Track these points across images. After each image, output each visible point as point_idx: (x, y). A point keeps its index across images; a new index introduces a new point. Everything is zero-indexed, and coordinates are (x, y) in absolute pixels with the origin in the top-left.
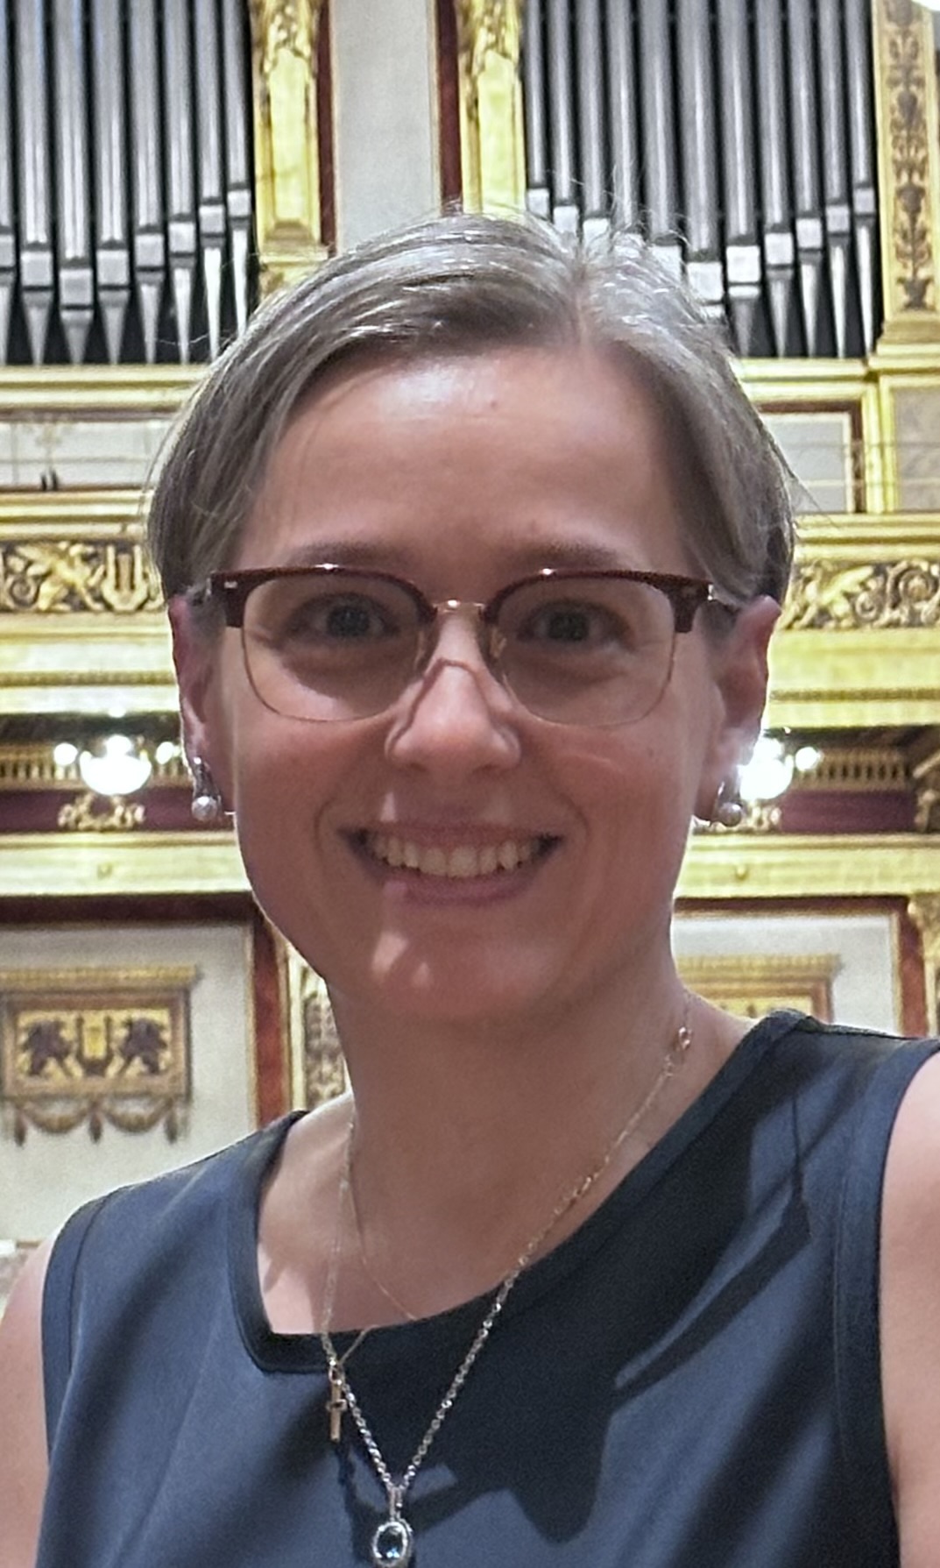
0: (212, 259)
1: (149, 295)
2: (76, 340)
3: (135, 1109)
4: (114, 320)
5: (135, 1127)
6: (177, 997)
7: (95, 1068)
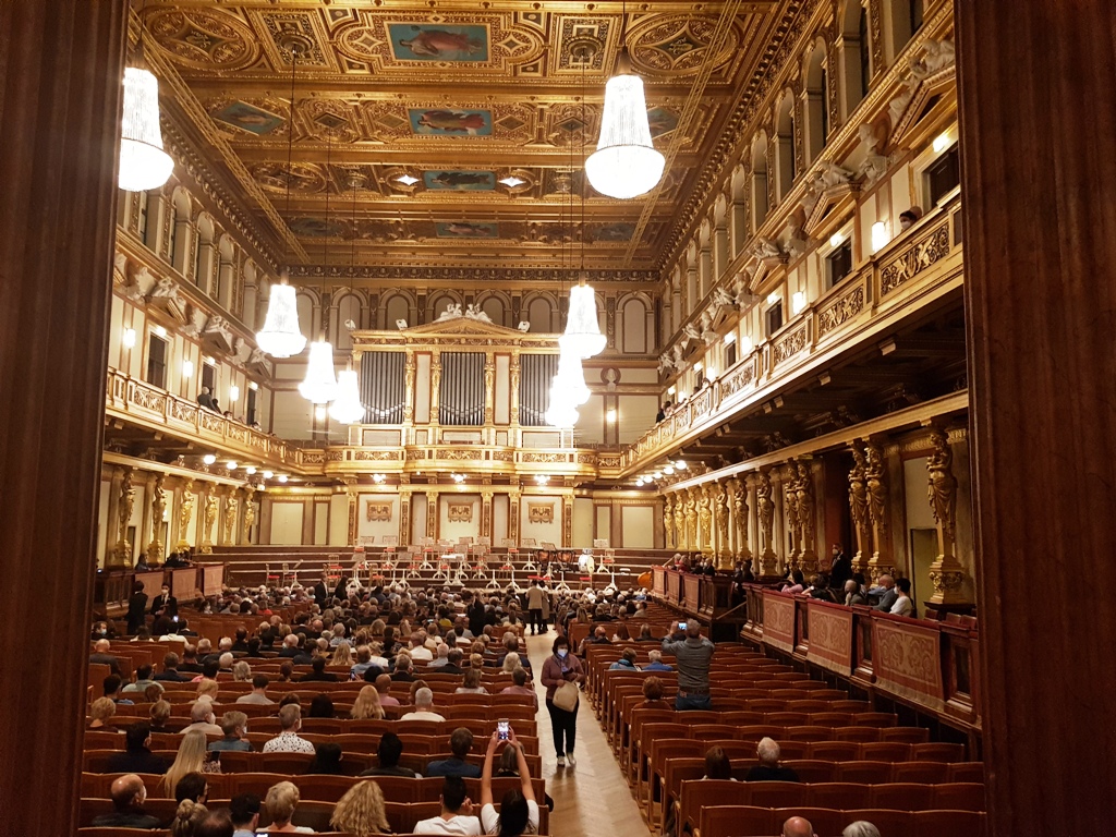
0: (480, 412)
1: (472, 417)
2: (462, 422)
3: (465, 519)
4: (467, 420)
7: (460, 513)
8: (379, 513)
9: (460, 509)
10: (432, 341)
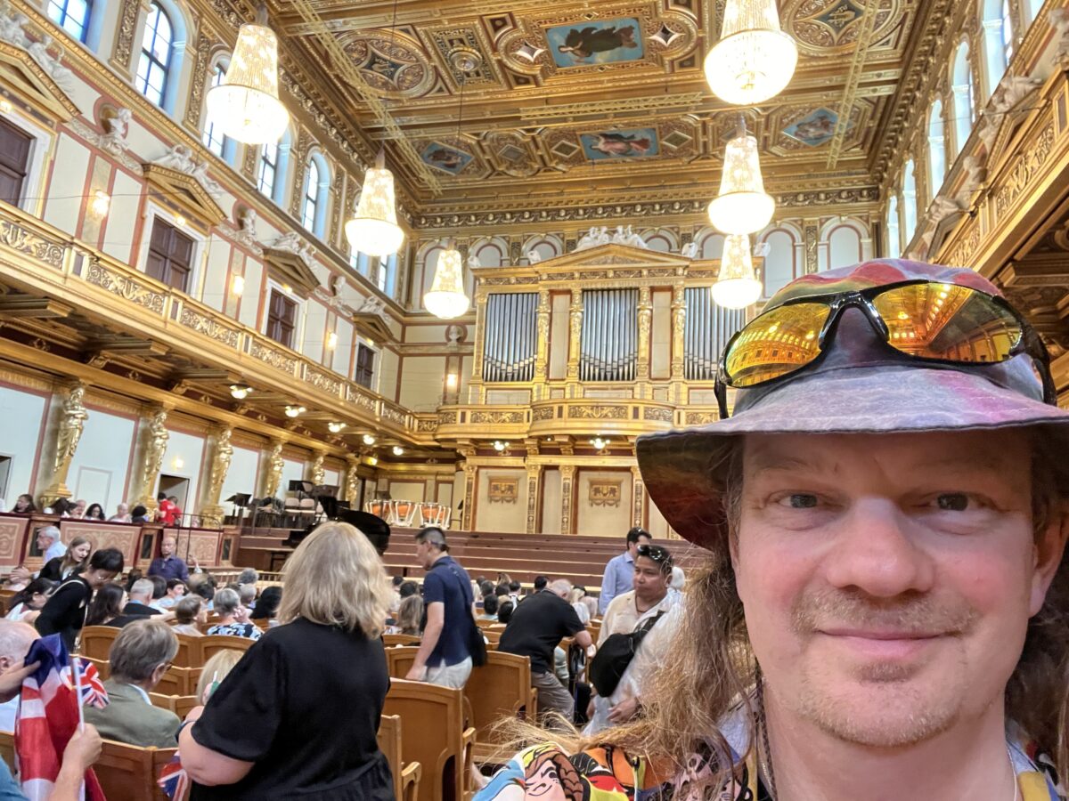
0: (631, 364)
1: (621, 370)
2: (609, 377)
3: (611, 502)
4: (615, 374)
5: (611, 505)
6: (619, 484)
7: (605, 495)
8: (504, 492)
9: (605, 489)
10: (572, 277)
